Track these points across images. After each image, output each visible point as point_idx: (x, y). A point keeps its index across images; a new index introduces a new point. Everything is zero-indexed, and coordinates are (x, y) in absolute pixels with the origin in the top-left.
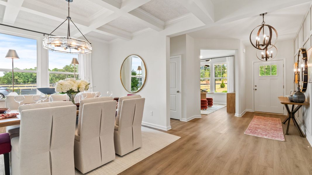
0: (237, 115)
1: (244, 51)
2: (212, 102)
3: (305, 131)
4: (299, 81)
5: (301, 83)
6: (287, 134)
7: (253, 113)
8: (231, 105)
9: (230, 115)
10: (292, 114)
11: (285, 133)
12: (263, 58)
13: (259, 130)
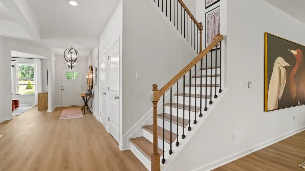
0: (49, 110)
1: (55, 59)
2: (19, 104)
3: (92, 110)
4: (89, 83)
5: (91, 85)
6: (84, 114)
7: (61, 107)
8: (43, 104)
9: (42, 112)
10: (86, 103)
11: (83, 113)
12: (69, 67)
13: (69, 116)
